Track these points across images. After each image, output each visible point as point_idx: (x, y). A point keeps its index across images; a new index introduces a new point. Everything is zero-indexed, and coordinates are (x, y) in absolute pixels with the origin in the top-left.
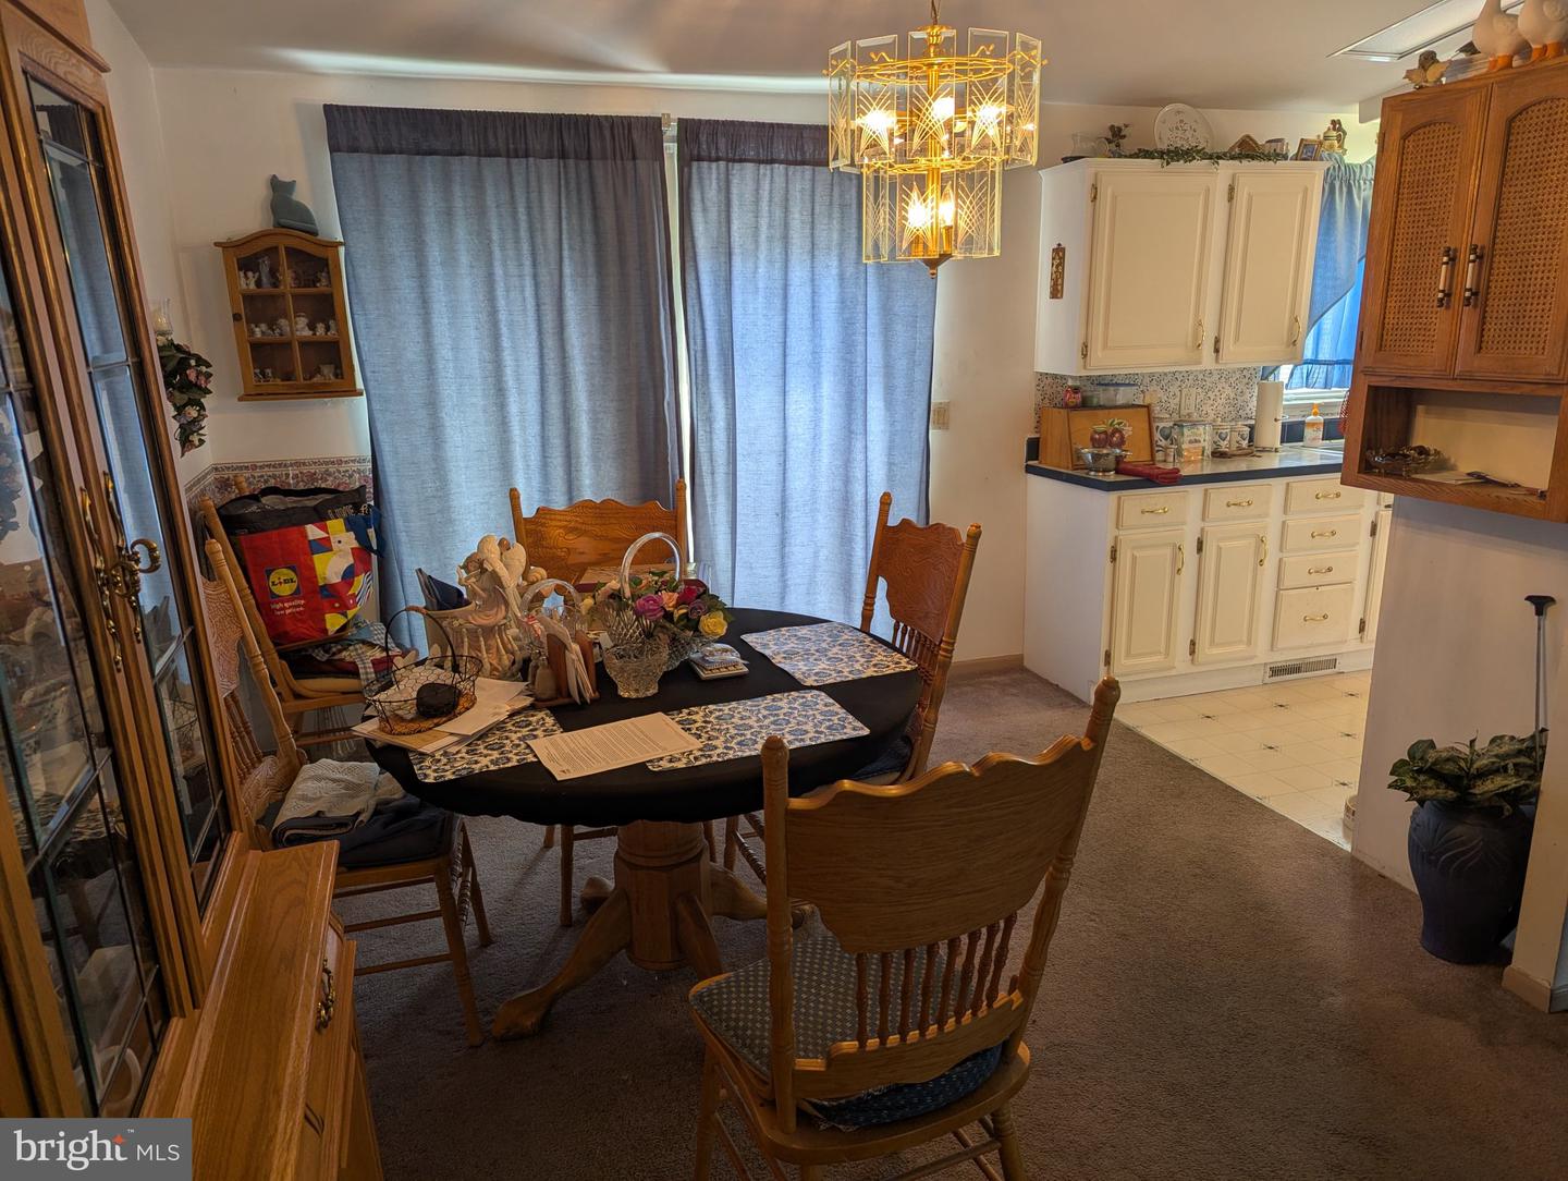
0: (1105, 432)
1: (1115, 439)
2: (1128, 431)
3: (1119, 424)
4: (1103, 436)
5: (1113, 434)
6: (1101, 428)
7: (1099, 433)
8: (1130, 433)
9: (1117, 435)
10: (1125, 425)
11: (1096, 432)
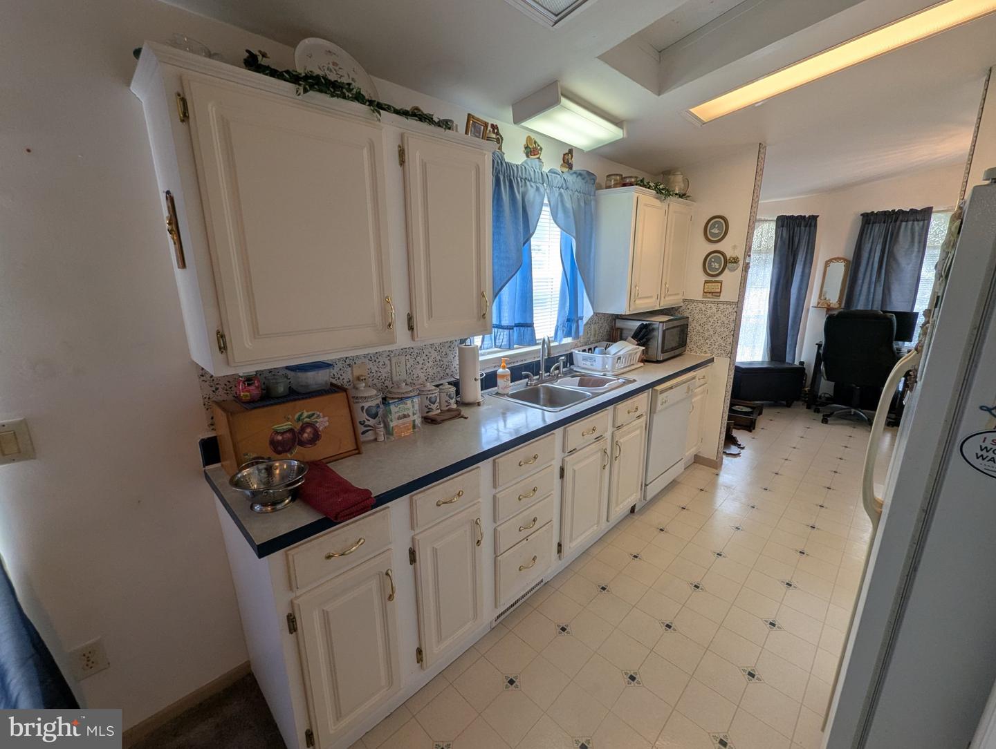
0: (291, 430)
1: (306, 435)
2: (322, 423)
3: (309, 417)
4: (288, 435)
5: (303, 430)
6: (286, 425)
7: (282, 433)
8: (327, 424)
9: (308, 430)
10: (318, 417)
11: (277, 433)
